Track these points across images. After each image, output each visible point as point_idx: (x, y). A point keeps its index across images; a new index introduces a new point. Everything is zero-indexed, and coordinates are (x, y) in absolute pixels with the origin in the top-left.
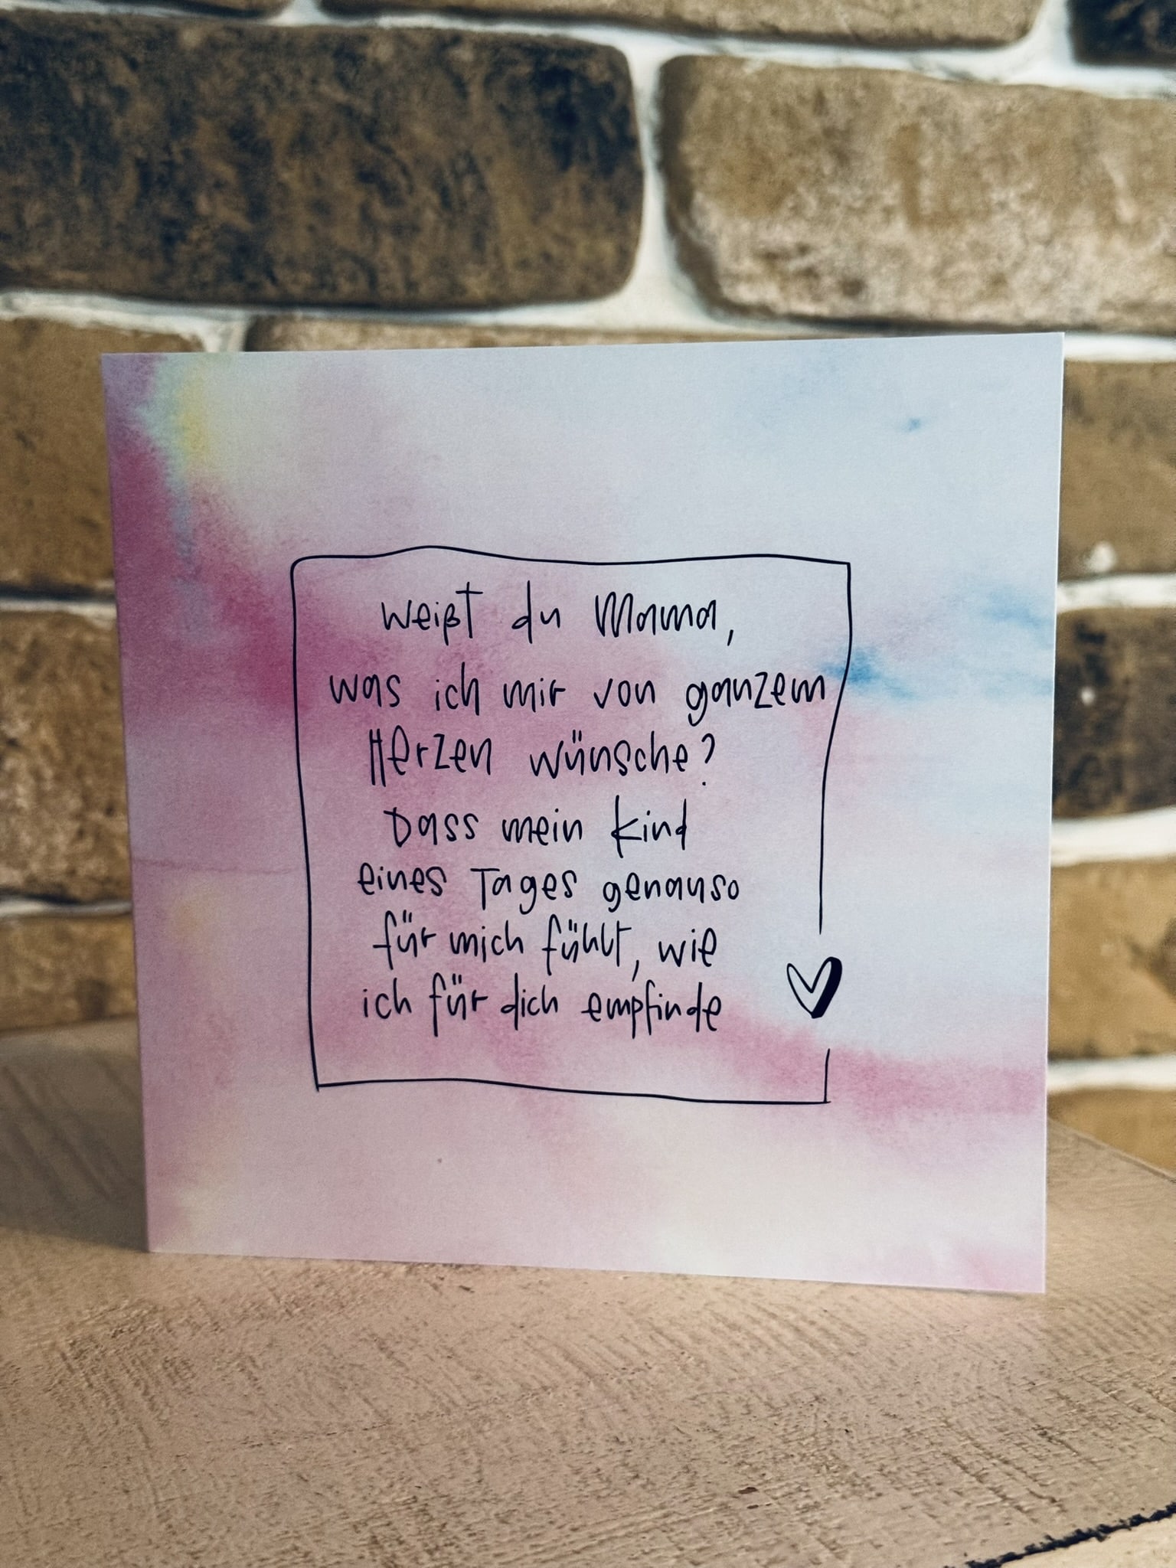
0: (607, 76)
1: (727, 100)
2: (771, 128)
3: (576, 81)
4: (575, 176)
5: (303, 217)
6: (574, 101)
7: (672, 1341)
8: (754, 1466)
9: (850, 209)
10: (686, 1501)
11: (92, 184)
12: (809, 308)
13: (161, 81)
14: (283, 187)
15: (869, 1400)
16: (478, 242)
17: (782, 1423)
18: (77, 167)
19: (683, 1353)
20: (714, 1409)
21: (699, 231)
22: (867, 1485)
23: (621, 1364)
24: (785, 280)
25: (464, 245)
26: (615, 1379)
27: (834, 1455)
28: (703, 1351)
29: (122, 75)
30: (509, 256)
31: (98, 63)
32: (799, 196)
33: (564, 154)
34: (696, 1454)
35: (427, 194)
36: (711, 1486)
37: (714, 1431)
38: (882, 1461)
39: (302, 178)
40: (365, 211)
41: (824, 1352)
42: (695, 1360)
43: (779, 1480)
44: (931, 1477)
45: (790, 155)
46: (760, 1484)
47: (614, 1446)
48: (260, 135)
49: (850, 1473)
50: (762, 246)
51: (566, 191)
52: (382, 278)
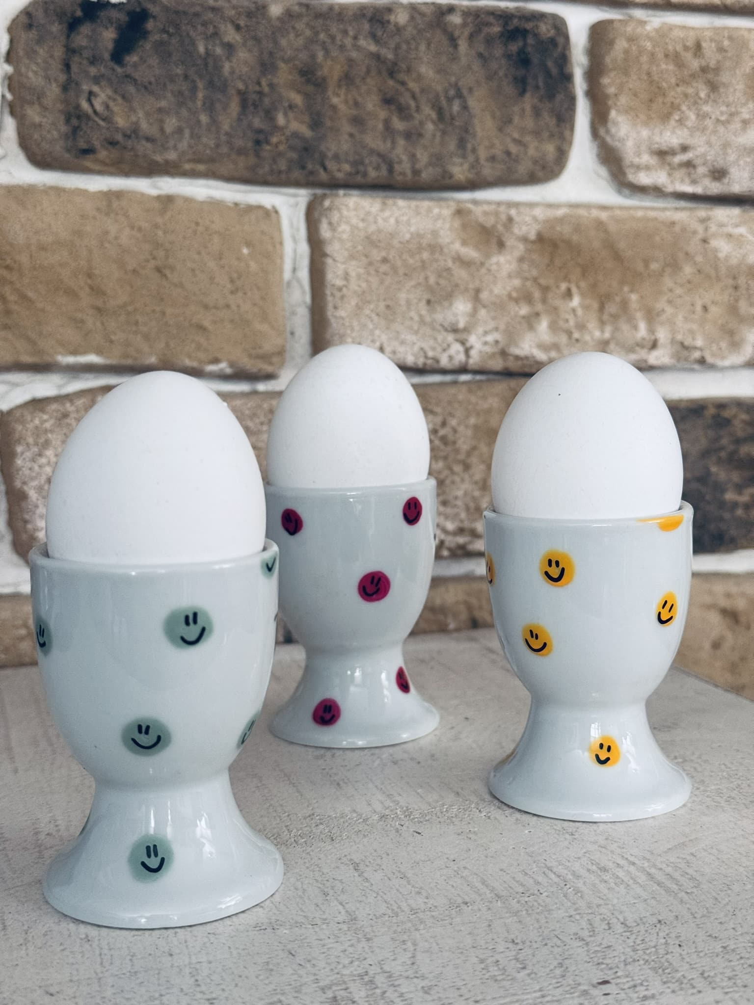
0: (552, 33)
1: (634, 48)
2: (664, 66)
3: (531, 36)
4: (529, 101)
5: (347, 128)
6: (529, 49)
7: (559, 876)
8: (610, 966)
9: (718, 120)
10: (558, 987)
11: (210, 107)
12: (688, 189)
13: (257, 40)
14: (334, 108)
15: (698, 925)
16: (462, 143)
17: (634, 936)
18: (200, 95)
19: (566, 885)
20: (584, 924)
21: (612, 136)
22: (691, 985)
23: (521, 890)
24: (672, 168)
25: (452, 145)
26: (516, 900)
27: (668, 962)
28: (580, 884)
29: (231, 35)
30: (483, 154)
31: (215, 27)
32: (683, 112)
33: (522, 85)
34: (570, 955)
35: (428, 111)
36: (577, 978)
37: (583, 940)
38: (704, 968)
39: (346, 102)
40: (387, 123)
41: (668, 890)
42: (574, 890)
43: (627, 976)
44: (739, 981)
45: (678, 85)
46: (613, 979)
47: (511, 945)
48: (319, 73)
49: (679, 975)
50: (656, 146)
51: (523, 110)
52: (397, 168)
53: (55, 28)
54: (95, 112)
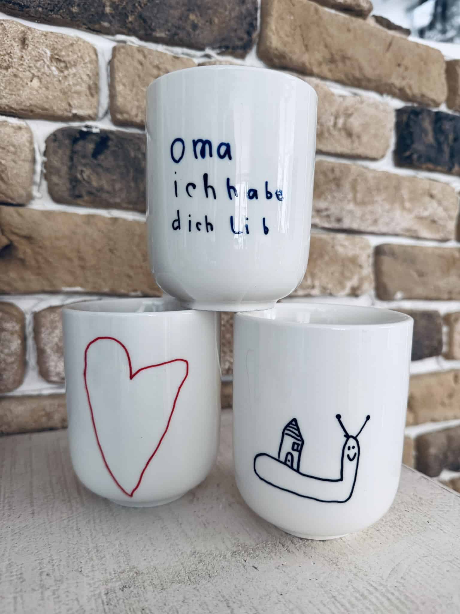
9: (339, 199)
18: (131, 175)
31: (138, 146)
32: (326, 195)
50: (316, 208)
53: (67, 142)
54: (84, 179)
